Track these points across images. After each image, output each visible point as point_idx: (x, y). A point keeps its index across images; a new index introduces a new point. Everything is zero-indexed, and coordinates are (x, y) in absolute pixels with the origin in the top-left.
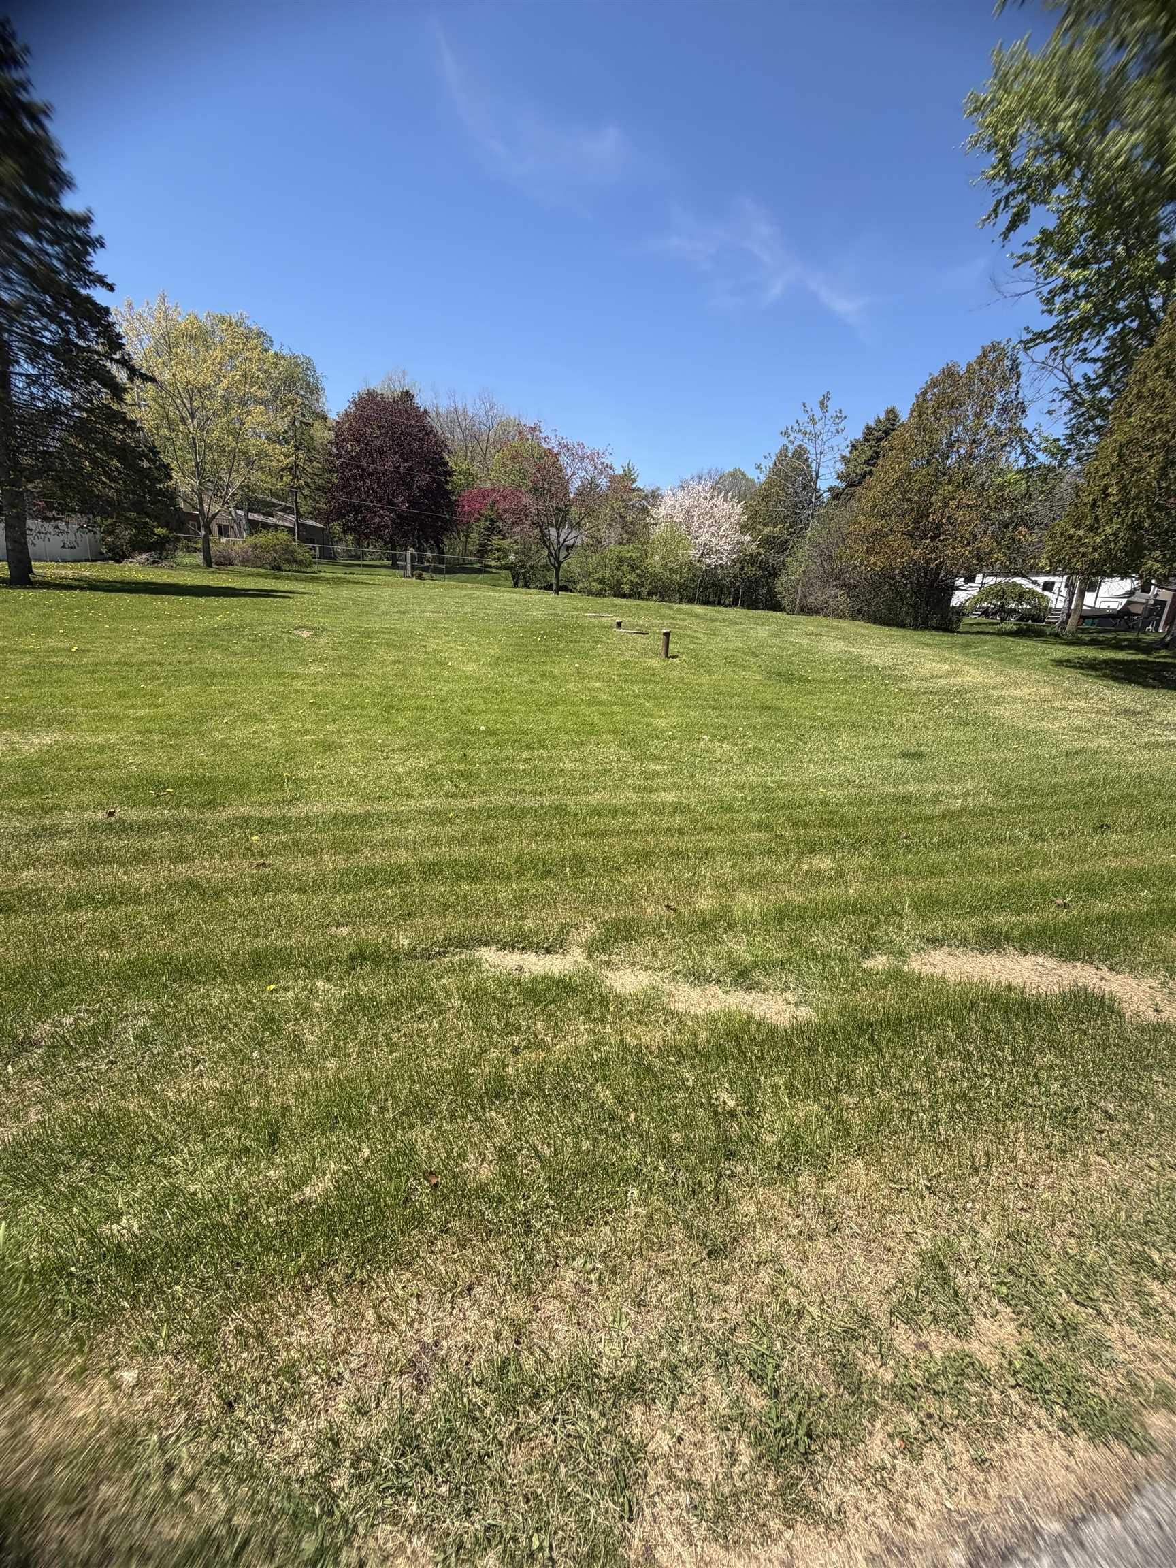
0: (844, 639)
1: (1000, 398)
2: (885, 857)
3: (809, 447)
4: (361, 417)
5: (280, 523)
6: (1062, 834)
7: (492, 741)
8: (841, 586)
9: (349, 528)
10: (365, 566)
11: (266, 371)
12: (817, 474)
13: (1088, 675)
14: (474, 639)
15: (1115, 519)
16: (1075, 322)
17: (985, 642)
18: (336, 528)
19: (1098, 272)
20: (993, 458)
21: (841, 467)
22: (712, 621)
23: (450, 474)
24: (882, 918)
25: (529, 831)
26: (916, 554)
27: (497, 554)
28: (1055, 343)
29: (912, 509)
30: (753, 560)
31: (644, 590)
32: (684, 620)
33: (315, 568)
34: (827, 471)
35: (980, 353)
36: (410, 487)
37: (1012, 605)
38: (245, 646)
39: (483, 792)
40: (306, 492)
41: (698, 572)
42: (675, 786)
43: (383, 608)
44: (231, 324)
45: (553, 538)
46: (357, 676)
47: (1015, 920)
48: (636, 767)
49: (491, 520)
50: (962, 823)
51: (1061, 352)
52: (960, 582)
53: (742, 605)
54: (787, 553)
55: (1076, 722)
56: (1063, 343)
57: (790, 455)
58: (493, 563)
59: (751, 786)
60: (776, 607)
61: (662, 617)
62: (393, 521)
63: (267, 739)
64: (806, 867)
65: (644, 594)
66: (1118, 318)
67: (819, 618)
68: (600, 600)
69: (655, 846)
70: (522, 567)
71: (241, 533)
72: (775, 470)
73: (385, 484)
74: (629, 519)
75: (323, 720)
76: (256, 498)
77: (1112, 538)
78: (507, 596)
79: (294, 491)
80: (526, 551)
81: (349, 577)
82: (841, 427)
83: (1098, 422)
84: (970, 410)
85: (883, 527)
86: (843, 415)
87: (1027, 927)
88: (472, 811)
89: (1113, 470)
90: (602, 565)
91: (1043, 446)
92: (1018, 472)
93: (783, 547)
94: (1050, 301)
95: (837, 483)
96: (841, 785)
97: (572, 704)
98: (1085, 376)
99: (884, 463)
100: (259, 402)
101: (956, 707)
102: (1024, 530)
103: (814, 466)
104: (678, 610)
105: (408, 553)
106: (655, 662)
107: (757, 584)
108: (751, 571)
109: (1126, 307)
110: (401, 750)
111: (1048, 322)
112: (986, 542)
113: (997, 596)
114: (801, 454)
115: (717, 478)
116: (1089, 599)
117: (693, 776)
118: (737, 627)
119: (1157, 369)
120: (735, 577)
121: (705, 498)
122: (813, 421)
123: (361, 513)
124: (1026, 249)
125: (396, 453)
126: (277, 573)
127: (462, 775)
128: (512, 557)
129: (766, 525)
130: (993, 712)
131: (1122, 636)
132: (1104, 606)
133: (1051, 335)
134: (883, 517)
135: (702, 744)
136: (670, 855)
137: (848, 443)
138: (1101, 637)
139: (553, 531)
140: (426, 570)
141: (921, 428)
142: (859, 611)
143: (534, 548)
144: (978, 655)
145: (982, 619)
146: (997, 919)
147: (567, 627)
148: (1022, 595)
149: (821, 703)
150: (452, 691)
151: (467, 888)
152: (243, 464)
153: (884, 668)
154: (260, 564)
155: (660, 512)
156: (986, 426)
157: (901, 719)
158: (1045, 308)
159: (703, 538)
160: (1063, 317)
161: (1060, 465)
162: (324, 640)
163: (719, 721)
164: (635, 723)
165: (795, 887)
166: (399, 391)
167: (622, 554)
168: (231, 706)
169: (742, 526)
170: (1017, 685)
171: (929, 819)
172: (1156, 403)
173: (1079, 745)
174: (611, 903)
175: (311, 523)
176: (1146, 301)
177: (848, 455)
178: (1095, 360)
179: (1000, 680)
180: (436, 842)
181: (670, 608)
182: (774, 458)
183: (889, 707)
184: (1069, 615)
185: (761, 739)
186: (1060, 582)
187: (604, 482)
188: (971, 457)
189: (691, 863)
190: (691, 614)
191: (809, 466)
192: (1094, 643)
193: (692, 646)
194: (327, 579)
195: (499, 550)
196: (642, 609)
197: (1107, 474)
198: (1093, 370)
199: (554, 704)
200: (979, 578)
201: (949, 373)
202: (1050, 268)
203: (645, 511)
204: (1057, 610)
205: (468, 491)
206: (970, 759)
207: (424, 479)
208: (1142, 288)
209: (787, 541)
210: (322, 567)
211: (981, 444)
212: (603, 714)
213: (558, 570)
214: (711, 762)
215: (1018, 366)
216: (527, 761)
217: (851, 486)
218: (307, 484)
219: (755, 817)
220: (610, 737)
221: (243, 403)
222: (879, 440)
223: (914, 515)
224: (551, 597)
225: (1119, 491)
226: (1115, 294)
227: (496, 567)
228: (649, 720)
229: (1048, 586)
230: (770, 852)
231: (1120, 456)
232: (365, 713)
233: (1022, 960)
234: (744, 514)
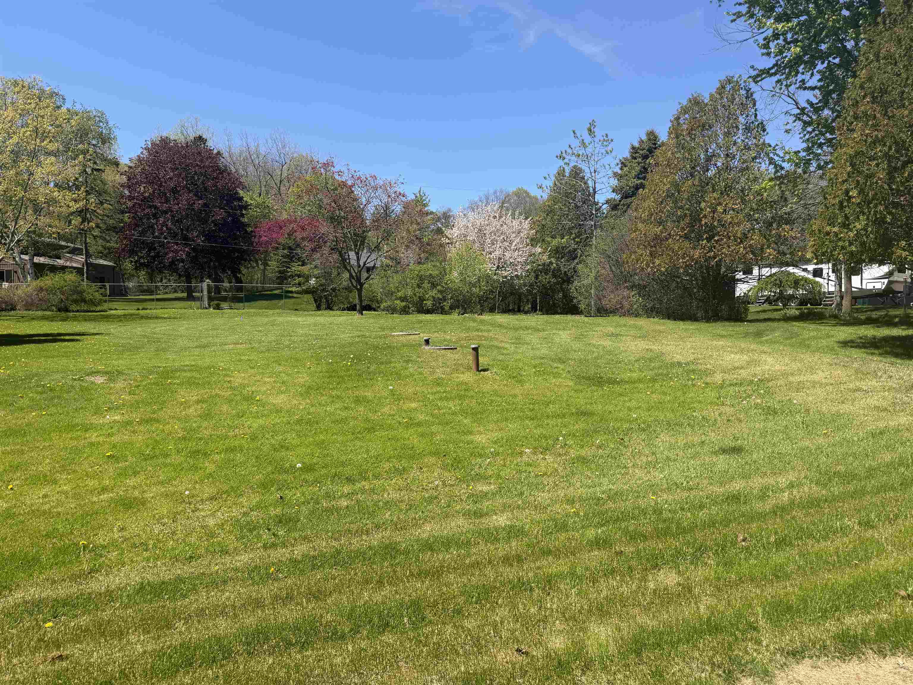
0: (643, 337)
1: (742, 119)
2: (728, 564)
3: (583, 166)
4: (154, 162)
5: (68, 264)
6: (888, 518)
7: (310, 477)
8: (632, 287)
9: (141, 264)
10: (158, 300)
11: (58, 126)
12: (594, 189)
13: (872, 354)
14: (281, 369)
15: (861, 217)
16: (790, 61)
17: (773, 330)
18: (128, 265)
19: (798, 24)
20: (747, 168)
21: (614, 182)
22: (516, 329)
23: (246, 207)
24: (739, 635)
25: (359, 578)
26: (697, 254)
27: (297, 280)
28: (777, 77)
29: (685, 215)
30: (545, 269)
31: (447, 305)
32: (489, 331)
33: (105, 306)
34: (603, 186)
35: (718, 85)
36: (204, 221)
37: (790, 292)
38: (32, 399)
39: (305, 538)
40: (96, 232)
41: (496, 284)
42: (505, 508)
43: (181, 342)
44: (23, 87)
45: (354, 262)
46: (158, 421)
47: (867, 619)
48: (462, 491)
49: (290, 248)
50: (793, 518)
51: (785, 83)
52: (740, 275)
53: (541, 310)
54: (576, 261)
55: (873, 401)
56: (784, 76)
57: (567, 174)
58: (294, 289)
59: (581, 499)
60: (574, 310)
61: (468, 329)
62: (188, 254)
63: (59, 503)
64: (651, 585)
65: (447, 308)
66: (823, 56)
67: (616, 319)
68: (406, 317)
69: (495, 581)
70: (324, 290)
71: (25, 277)
72: (556, 188)
73: (180, 221)
74: (425, 240)
75: (123, 474)
76: (43, 243)
77: (863, 232)
78: (310, 320)
79: (83, 232)
80: (327, 275)
81: (142, 312)
82: (609, 148)
83: (828, 136)
84: (719, 130)
85: (662, 232)
86: (610, 137)
87: (880, 626)
88: (294, 562)
89: (849, 177)
90: (404, 284)
91: (787, 157)
92: (771, 180)
93: (572, 256)
94: (766, 46)
95: (614, 196)
96: (669, 489)
97: (391, 427)
98: (808, 101)
99: (654, 177)
100: (49, 154)
101: (762, 397)
102: (787, 227)
103: (590, 183)
104: (482, 322)
105: (205, 285)
106: (469, 377)
107: (553, 291)
108: (545, 279)
109: (828, 49)
110: (212, 498)
111: (768, 63)
112: (756, 239)
113: (775, 285)
114: (576, 173)
115: (502, 197)
116: (856, 281)
117: (522, 494)
118: (541, 334)
119: (864, 97)
120: (531, 285)
121: (495, 217)
122: (583, 144)
123: (155, 249)
124: (739, 8)
125: (190, 191)
126: (63, 314)
127: (280, 521)
128: (313, 281)
129: (553, 237)
130: (798, 398)
131: (893, 312)
132: (870, 286)
133: (773, 71)
134: (660, 223)
135: (525, 458)
136: (512, 588)
137: (618, 161)
138: (875, 315)
139: (352, 255)
140: (225, 299)
141: (680, 146)
142: (653, 309)
143: (335, 273)
144: (772, 342)
145: (766, 306)
146: (849, 621)
147: (376, 348)
148: (797, 282)
149: (634, 404)
150: (262, 427)
151: (299, 656)
152: (30, 212)
153: (687, 364)
154: (45, 307)
155: (454, 233)
156: (735, 143)
157: (713, 413)
158: (765, 51)
159: (497, 253)
160: (779, 57)
161: (805, 172)
162: (120, 384)
163: (538, 432)
164: (455, 442)
165: (647, 609)
166: (192, 136)
167: (422, 273)
168: (17, 468)
169: (532, 240)
170: (812, 370)
171: (762, 516)
172: (870, 123)
173: (881, 425)
174: (458, 654)
175: (102, 262)
176: (842, 44)
177: (619, 172)
178: (813, 88)
179: (795, 366)
180: (259, 604)
181: (474, 321)
182: (553, 178)
183: (700, 402)
184: (842, 297)
185: (582, 447)
186: (827, 268)
187: (397, 208)
188: (727, 168)
189: (535, 594)
190: (493, 324)
191: (585, 183)
192: (870, 321)
193: (501, 357)
194: (119, 316)
195: (299, 276)
196: (447, 323)
197: (846, 181)
198: (814, 97)
199: (371, 430)
200: (756, 272)
201: (696, 102)
202: (761, 23)
203: (439, 231)
204: (829, 293)
205: (264, 221)
206: (785, 448)
207: (219, 215)
208: (837, 35)
209: (575, 250)
210: (114, 305)
211: (734, 157)
212: (422, 435)
213: (360, 291)
214: (537, 476)
215: (752, 95)
216: (348, 496)
217: (626, 197)
218: (98, 226)
219: (591, 533)
220: (432, 460)
221: (33, 155)
222: (645, 157)
223: (687, 220)
224: (355, 317)
225: (859, 193)
226: (816, 39)
227: (297, 292)
228: (470, 437)
229: (818, 273)
230: (613, 572)
231: (853, 165)
232: (168, 461)
233: (882, 662)
234: (531, 228)
